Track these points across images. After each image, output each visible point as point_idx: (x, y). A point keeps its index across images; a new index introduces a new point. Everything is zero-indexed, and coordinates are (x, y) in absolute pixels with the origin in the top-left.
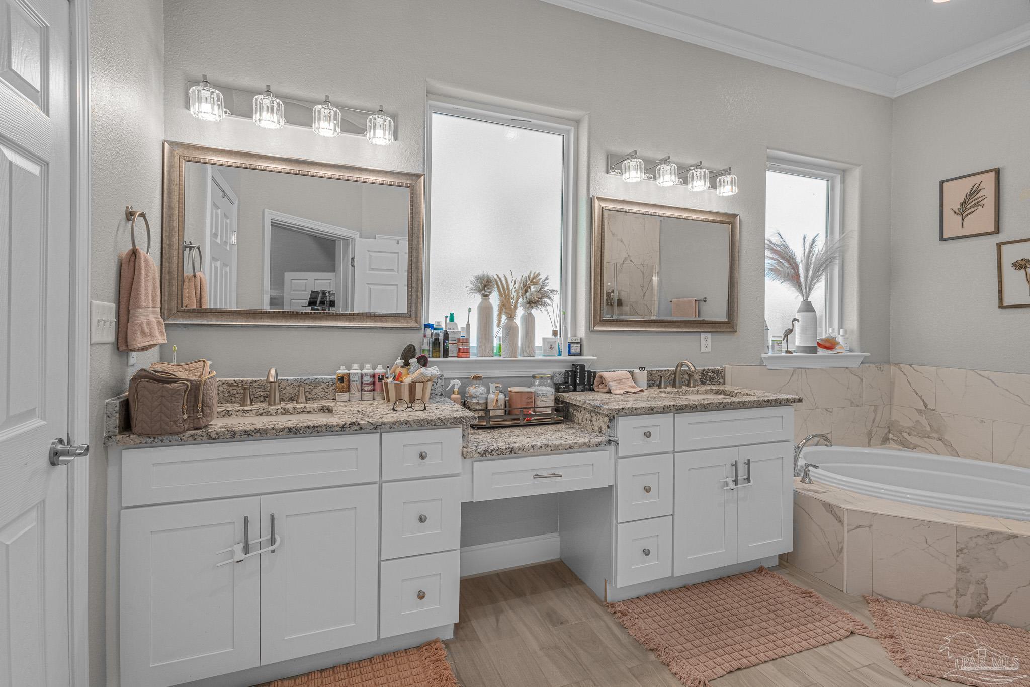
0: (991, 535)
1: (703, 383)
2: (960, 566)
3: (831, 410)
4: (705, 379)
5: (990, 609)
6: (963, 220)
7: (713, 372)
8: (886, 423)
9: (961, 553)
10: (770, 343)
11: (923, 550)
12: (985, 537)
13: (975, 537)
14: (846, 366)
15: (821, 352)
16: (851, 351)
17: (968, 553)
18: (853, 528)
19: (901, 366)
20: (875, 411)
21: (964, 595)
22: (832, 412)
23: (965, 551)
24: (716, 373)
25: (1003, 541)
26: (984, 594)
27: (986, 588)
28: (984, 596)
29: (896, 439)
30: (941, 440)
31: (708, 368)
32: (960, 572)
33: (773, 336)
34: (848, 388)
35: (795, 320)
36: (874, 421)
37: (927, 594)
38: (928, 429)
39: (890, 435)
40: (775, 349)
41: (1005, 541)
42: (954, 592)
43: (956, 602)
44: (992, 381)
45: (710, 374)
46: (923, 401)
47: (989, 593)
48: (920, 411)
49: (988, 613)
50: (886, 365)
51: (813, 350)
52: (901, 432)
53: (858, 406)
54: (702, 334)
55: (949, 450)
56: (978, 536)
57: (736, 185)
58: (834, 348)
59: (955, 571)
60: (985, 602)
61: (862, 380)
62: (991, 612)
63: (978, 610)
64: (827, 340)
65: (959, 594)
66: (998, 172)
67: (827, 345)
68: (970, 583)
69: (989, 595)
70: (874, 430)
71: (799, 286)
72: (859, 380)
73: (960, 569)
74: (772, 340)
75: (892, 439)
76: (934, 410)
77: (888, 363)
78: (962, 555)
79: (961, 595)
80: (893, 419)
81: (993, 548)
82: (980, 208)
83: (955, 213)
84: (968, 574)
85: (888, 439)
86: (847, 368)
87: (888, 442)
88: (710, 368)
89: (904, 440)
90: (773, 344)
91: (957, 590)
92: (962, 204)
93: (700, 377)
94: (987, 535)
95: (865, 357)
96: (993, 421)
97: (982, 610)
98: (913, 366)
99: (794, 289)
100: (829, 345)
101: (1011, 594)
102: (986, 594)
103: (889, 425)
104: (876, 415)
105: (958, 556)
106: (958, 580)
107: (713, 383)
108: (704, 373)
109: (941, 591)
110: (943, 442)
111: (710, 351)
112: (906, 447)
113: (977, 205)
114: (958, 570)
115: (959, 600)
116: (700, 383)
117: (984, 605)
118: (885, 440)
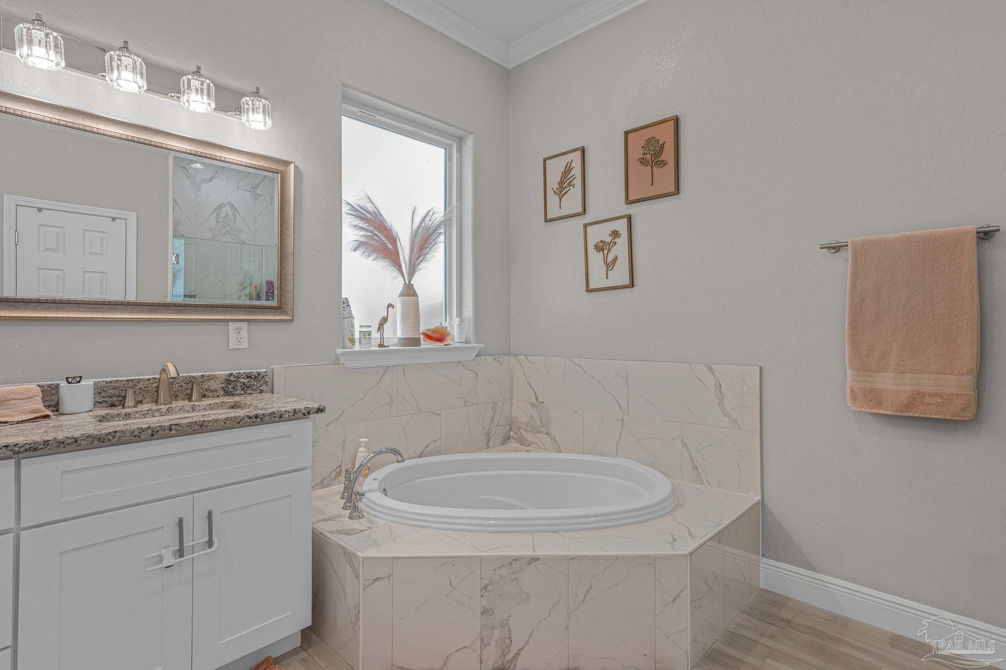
0: (514, 562)
1: (227, 393)
2: (484, 609)
3: (438, 412)
4: (233, 388)
5: (513, 656)
6: (560, 200)
7: (249, 376)
8: (507, 420)
9: (486, 592)
10: (357, 336)
11: (448, 596)
12: (509, 565)
13: (499, 568)
14: (458, 359)
15: (425, 344)
16: (467, 342)
17: (492, 590)
18: (370, 582)
19: (519, 356)
20: (494, 409)
21: (489, 645)
22: (440, 415)
23: (490, 587)
24: (258, 377)
25: (525, 567)
26: (508, 638)
27: (510, 630)
28: (508, 641)
29: (516, 436)
30: (548, 434)
31: (238, 372)
32: (485, 615)
33: (361, 326)
34: (460, 385)
35: (390, 305)
36: (492, 420)
37: (451, 654)
38: (539, 423)
39: (512, 432)
40: (362, 342)
41: (528, 567)
42: (478, 644)
43: (481, 655)
44: (583, 370)
45: (242, 380)
46: (535, 393)
47: (512, 636)
48: (532, 405)
49: (512, 661)
50: (505, 357)
51: (415, 342)
52: (519, 429)
53: (473, 404)
54: (229, 322)
55: (554, 444)
56: (502, 565)
57: (270, 115)
58: (444, 340)
59: (479, 615)
60: (509, 648)
61: (477, 375)
62: (515, 659)
63: (502, 660)
64: (435, 331)
65: (484, 645)
66: (583, 150)
67: (436, 336)
68: (494, 628)
69: (512, 639)
70: (493, 431)
71: (397, 264)
72: (474, 375)
73: (486, 612)
74: (360, 332)
75: (514, 438)
76: (542, 403)
77: (509, 354)
78: (486, 594)
79: (486, 645)
80: (513, 415)
81: (516, 579)
82: (572, 187)
83: (555, 192)
84: (493, 616)
85: (509, 438)
86: (459, 362)
87: (509, 441)
88: (242, 372)
89: (522, 437)
90: (360, 335)
91: (482, 640)
92: (559, 183)
93: (224, 385)
94: (510, 564)
95: (481, 349)
96: (584, 411)
97: (506, 659)
98: (527, 356)
99: (393, 268)
100: (438, 336)
101: (533, 631)
102: (510, 638)
103: (510, 423)
104: (494, 413)
105: (482, 596)
106: (483, 626)
107: (248, 392)
108: (232, 378)
109: (466, 645)
110: (549, 436)
111: (247, 347)
112: (523, 445)
113: (569, 185)
114: (483, 614)
115: (484, 652)
116: (223, 393)
117: (508, 652)
118: (506, 439)
